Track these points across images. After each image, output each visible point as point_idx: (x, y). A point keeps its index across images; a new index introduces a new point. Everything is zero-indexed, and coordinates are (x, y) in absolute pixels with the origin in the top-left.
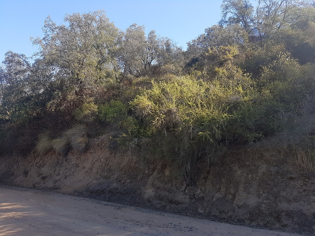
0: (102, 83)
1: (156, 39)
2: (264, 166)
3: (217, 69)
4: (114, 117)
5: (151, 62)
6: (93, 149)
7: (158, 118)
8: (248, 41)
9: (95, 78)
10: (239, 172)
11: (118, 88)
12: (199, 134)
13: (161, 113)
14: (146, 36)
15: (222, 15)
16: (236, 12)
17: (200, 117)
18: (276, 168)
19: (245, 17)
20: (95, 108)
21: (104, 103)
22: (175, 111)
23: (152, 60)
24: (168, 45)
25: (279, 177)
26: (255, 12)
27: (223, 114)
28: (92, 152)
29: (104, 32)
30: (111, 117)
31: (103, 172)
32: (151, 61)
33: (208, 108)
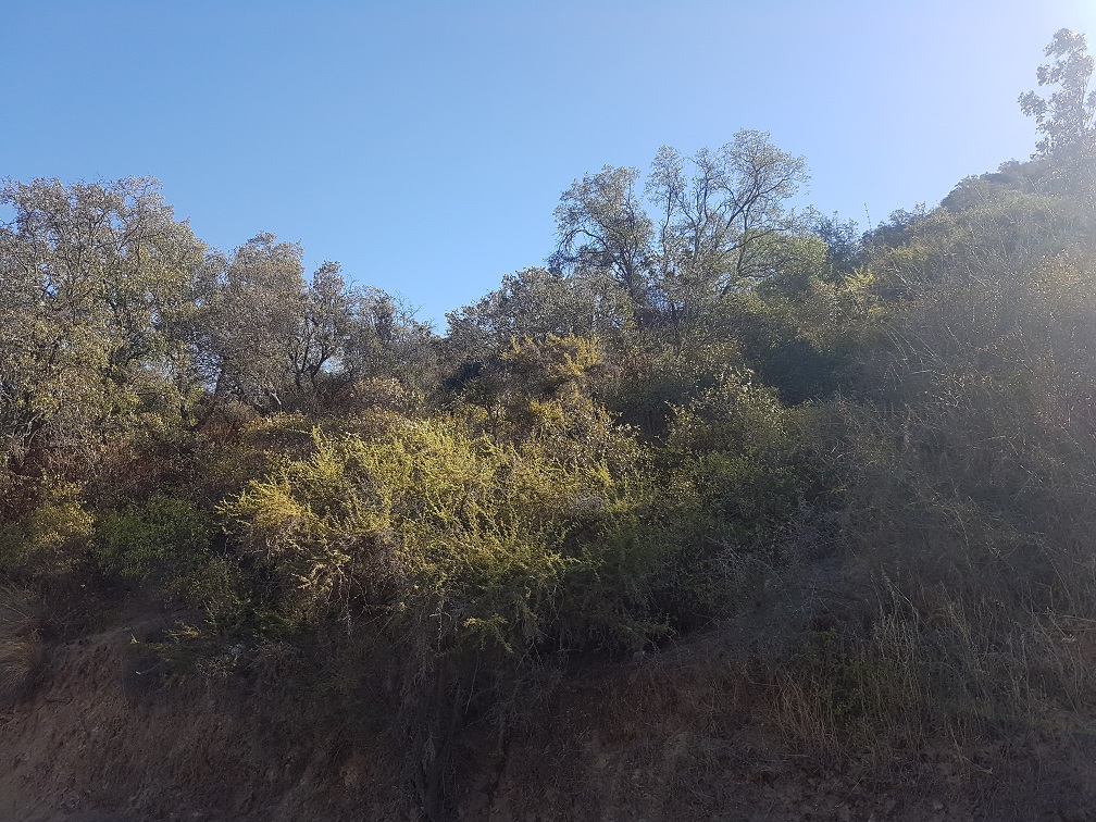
0: (123, 429)
1: (342, 292)
2: (682, 735)
3: (535, 405)
4: (154, 561)
5: (319, 366)
6: (60, 687)
7: (321, 566)
8: (633, 324)
9: (98, 412)
10: (602, 762)
11: (186, 451)
12: (466, 624)
13: (336, 546)
14: (308, 277)
15: (560, 238)
16: (601, 234)
17: (473, 564)
18: (718, 741)
19: (627, 251)
20: (83, 522)
21: (121, 507)
22: (387, 539)
23: (323, 359)
24: (383, 313)
25: (728, 773)
26: (658, 237)
27: (549, 555)
28: (54, 698)
29: (148, 252)
30: (145, 559)
31: (95, 778)
32: (321, 362)
33: (502, 534)
